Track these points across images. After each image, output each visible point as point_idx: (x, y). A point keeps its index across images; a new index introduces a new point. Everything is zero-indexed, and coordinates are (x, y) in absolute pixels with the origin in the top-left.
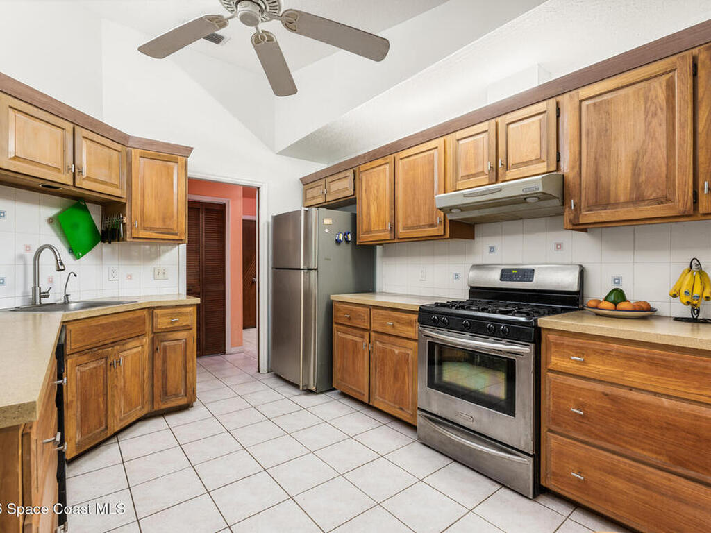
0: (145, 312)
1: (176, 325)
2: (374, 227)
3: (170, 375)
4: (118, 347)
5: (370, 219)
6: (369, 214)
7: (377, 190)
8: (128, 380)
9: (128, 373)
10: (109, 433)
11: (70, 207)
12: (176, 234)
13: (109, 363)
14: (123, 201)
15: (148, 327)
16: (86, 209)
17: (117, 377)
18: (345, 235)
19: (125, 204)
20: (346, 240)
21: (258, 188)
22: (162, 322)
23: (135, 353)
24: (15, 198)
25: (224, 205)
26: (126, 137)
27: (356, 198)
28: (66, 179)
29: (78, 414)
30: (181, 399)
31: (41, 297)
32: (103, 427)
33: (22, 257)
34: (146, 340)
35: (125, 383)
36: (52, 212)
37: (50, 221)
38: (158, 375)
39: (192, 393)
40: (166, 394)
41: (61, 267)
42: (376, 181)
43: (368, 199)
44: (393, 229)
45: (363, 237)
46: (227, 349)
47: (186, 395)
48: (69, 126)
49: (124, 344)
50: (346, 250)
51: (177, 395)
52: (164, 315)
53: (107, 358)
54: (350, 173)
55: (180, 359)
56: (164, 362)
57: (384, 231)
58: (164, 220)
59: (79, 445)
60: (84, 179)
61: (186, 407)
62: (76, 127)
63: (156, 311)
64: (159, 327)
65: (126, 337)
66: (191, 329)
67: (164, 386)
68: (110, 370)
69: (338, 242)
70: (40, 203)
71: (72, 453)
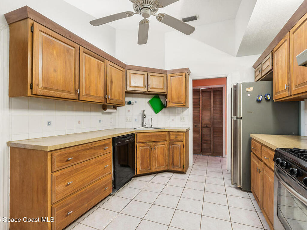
0: (166, 133)
1: (177, 139)
2: (281, 89)
3: (175, 158)
4: (155, 143)
5: (279, 83)
6: (278, 80)
7: (282, 62)
8: (159, 156)
9: (159, 153)
10: (151, 171)
11: (154, 97)
12: (182, 104)
13: (151, 148)
14: (166, 93)
15: (168, 139)
16: (159, 98)
17: (154, 153)
18: (265, 96)
19: (166, 94)
20: (267, 100)
21: (227, 77)
22: (173, 137)
23: (161, 147)
24: (139, 97)
25: (222, 88)
26: (166, 71)
27: (272, 71)
28: (145, 89)
29: (141, 162)
30: (179, 168)
31: (144, 125)
32: (149, 169)
33: (141, 113)
34: (167, 143)
35: (157, 156)
36: (149, 100)
37: (148, 102)
38: (171, 156)
39: (183, 167)
40: (173, 165)
41: (145, 116)
42: (281, 55)
43: (278, 70)
44: (289, 89)
45: (277, 97)
46: (223, 155)
47: (180, 168)
48: (146, 73)
49: (157, 143)
50: (268, 107)
51: (177, 166)
52: (173, 135)
53: (150, 146)
54: (270, 55)
55: (178, 153)
56: (173, 153)
57: (285, 90)
58: (178, 98)
59: (140, 171)
60: (151, 89)
61: (182, 173)
62: (148, 73)
63: (170, 133)
64: (171, 139)
65: (158, 141)
67: (173, 162)
68: (151, 151)
69: (259, 101)
70: (145, 97)
71: (138, 173)
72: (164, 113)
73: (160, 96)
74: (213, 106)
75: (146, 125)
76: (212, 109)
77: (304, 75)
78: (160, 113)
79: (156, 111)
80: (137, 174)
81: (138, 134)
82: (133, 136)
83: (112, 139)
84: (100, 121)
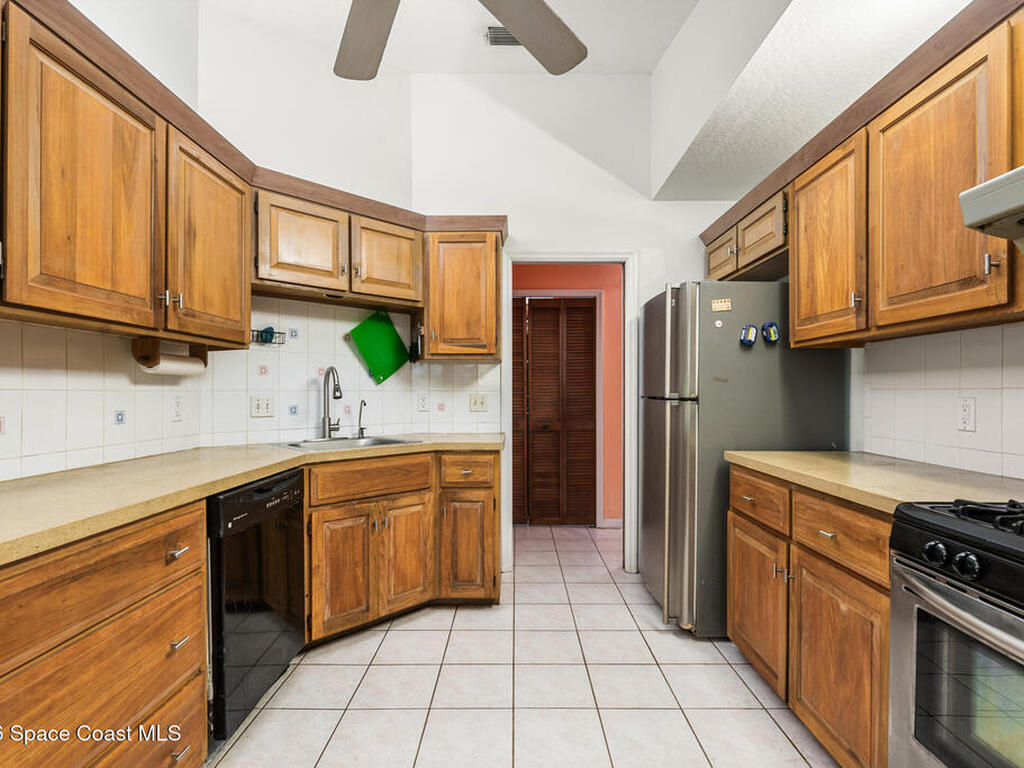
0: (429, 457)
1: (470, 479)
2: (823, 307)
3: (462, 551)
4: (385, 503)
5: (814, 290)
6: (812, 279)
7: (830, 222)
8: (401, 549)
9: (401, 539)
10: (371, 617)
11: (371, 318)
12: (484, 347)
13: (370, 523)
14: (420, 305)
15: (433, 480)
16: (388, 321)
17: (383, 543)
18: (763, 329)
19: (422, 309)
20: (767, 341)
21: (624, 264)
22: (453, 474)
23: (412, 514)
24: (307, 314)
25: (594, 299)
26: (422, 219)
27: (788, 250)
28: (341, 283)
29: (328, 584)
30: (477, 589)
31: (330, 430)
32: (364, 608)
33: (315, 382)
34: (430, 497)
35: (396, 552)
36: (348, 327)
37: (347, 338)
38: (446, 547)
39: (491, 584)
40: (456, 578)
41: (338, 394)
42: (826, 202)
43: (810, 247)
44: (864, 305)
45: (804, 332)
46: (597, 522)
47: (483, 586)
48: (343, 217)
49: (394, 500)
50: (768, 362)
51: (471, 582)
52: (456, 464)
53: (368, 516)
54: (778, 201)
55: (475, 530)
56: (454, 531)
57: (845, 311)
58: (468, 325)
59: (327, 625)
60: (363, 282)
61: (489, 602)
62: (353, 217)
63: (445, 457)
64: (447, 480)
65: (395, 490)
66: (491, 488)
67: (454, 564)
68: (373, 533)
69: (746, 345)
70: (335, 317)
71: (318, 633)
72: (409, 380)
73: (394, 316)
74: (565, 358)
75: (337, 429)
76: (563, 370)
77: (930, 264)
78: (392, 383)
79: (378, 374)
80: (313, 638)
81: (315, 470)
82: (296, 478)
83: (205, 501)
84: (120, 418)
